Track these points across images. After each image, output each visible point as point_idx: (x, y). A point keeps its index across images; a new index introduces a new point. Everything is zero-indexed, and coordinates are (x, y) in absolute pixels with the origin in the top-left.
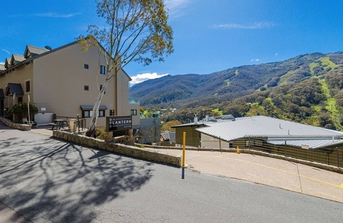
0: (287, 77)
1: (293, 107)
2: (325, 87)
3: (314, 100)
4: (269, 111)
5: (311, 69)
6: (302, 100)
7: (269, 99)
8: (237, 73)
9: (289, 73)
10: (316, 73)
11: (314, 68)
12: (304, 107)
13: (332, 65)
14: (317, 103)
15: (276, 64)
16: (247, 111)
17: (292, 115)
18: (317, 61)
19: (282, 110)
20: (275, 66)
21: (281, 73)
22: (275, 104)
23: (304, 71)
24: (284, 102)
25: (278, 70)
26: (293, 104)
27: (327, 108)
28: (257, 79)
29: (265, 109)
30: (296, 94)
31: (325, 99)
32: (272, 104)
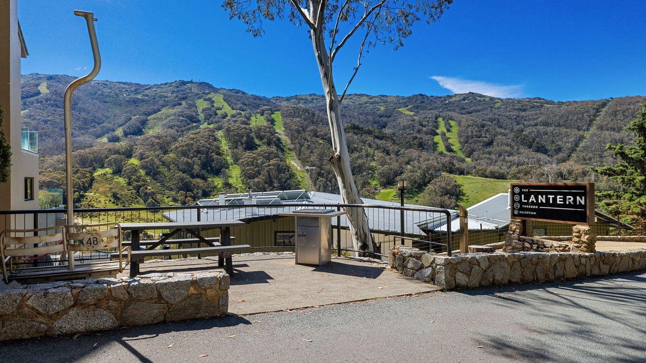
0: (161, 119)
1: (182, 179)
2: (225, 146)
3: (212, 168)
4: (138, 188)
5: (200, 110)
6: (196, 167)
7: (134, 161)
8: (43, 89)
9: (164, 110)
10: (208, 118)
11: (204, 110)
12: (198, 180)
13: (227, 109)
14: (217, 172)
15: (138, 88)
16: (86, 190)
17: (180, 196)
18: (207, 97)
19: (163, 185)
20: (136, 92)
21: (150, 109)
22: (147, 174)
23: (188, 112)
24: (163, 169)
25: (143, 101)
26: (180, 174)
27: (231, 181)
28: (99, 115)
29: (129, 184)
30: (184, 154)
31: (226, 166)
32: (142, 172)
